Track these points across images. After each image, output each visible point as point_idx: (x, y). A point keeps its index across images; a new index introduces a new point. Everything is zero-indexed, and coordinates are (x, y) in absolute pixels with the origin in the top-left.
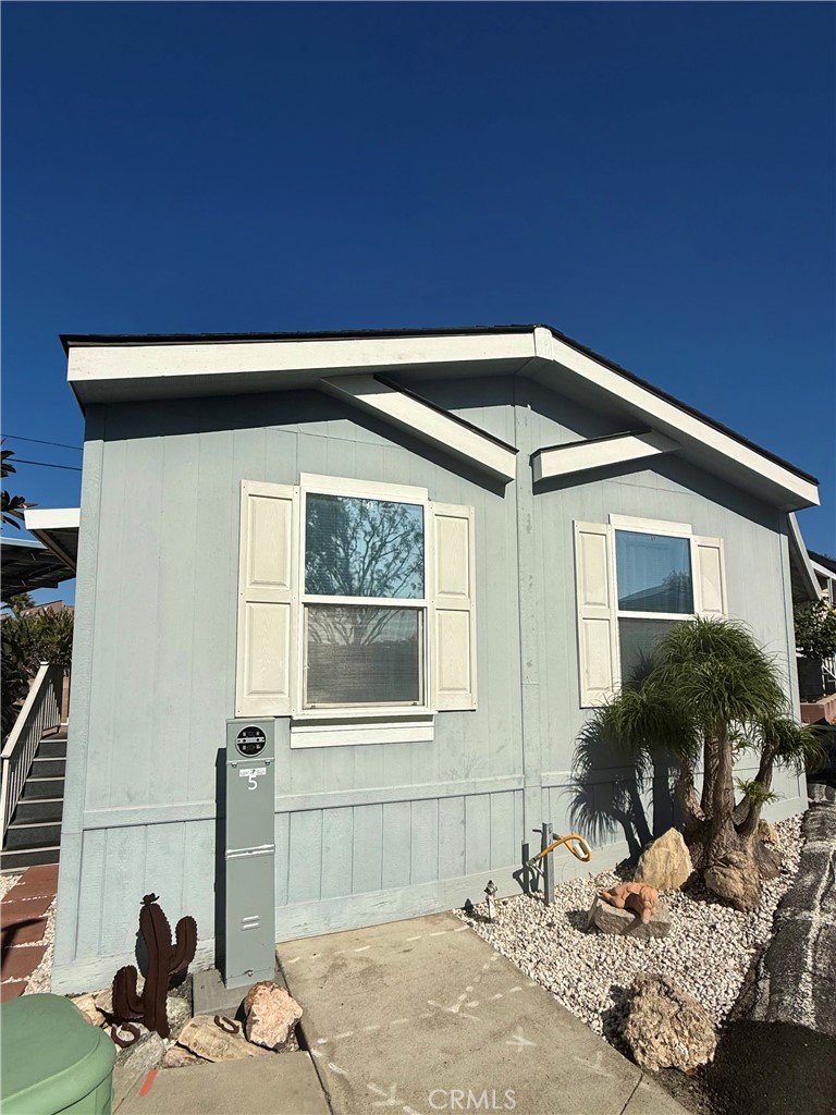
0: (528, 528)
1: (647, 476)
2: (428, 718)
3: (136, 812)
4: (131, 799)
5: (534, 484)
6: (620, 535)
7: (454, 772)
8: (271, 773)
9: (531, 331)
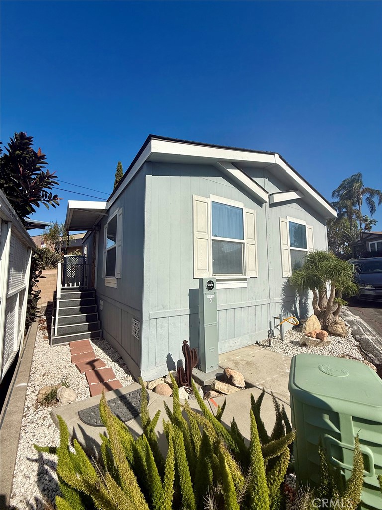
0: (269, 219)
1: (295, 205)
2: (245, 280)
3: (166, 312)
4: (164, 308)
5: (270, 204)
6: (291, 223)
7: (252, 298)
8: (216, 296)
9: (274, 155)
